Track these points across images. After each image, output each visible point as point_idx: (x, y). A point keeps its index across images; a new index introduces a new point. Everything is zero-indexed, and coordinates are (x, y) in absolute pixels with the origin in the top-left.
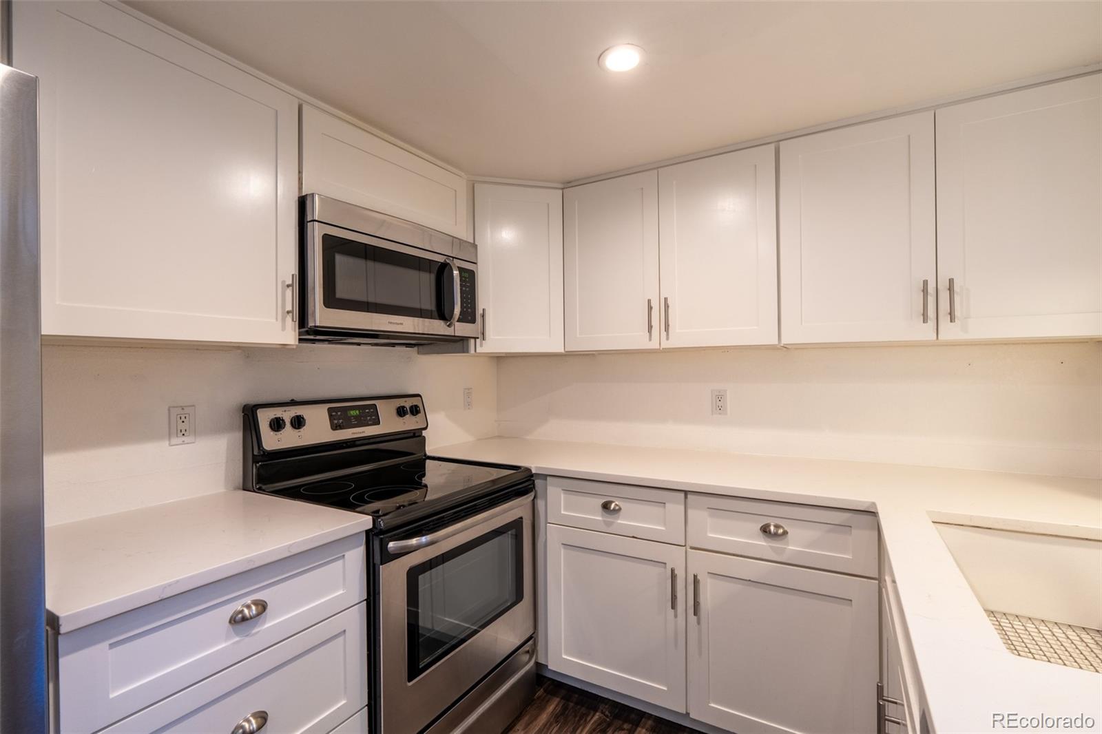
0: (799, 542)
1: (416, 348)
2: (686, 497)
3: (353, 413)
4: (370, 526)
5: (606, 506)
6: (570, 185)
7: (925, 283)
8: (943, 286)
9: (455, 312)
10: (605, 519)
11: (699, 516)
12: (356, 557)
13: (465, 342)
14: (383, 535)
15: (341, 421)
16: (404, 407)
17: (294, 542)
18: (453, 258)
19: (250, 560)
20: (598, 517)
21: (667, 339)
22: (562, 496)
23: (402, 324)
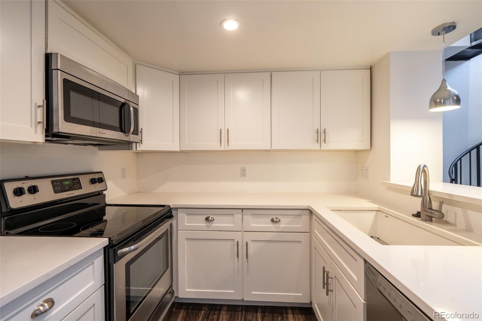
0: (285, 223)
1: (98, 147)
2: (242, 211)
3: (66, 183)
4: (107, 243)
5: (207, 219)
6: (182, 74)
7: (318, 129)
8: (323, 131)
9: (131, 129)
10: (207, 225)
11: (248, 218)
12: (99, 262)
13: (130, 145)
14: (115, 247)
15: (59, 188)
16: (95, 179)
17: (71, 259)
18: (129, 101)
19: (47, 275)
20: (204, 224)
21: (228, 146)
22: (186, 217)
23: (105, 133)
